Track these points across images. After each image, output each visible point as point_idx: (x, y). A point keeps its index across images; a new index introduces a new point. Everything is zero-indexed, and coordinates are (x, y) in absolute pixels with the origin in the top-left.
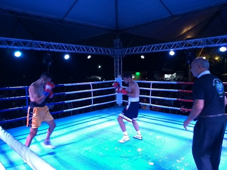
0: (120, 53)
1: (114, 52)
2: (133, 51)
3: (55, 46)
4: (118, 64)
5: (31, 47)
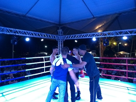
0: (62, 38)
2: (70, 37)
3: (20, 32)
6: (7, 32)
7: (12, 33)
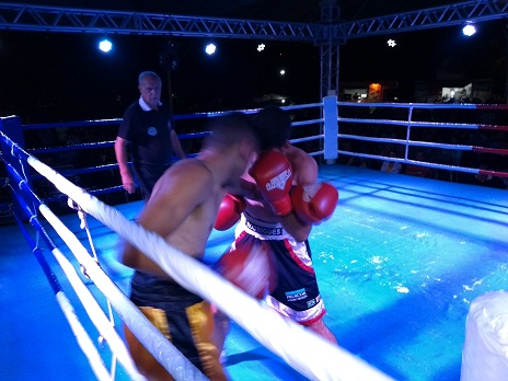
0: (335, 35)
1: (321, 33)
2: (369, 27)
3: (184, 23)
4: (329, 64)
5: (133, 27)
6: (144, 28)
7: (160, 29)
